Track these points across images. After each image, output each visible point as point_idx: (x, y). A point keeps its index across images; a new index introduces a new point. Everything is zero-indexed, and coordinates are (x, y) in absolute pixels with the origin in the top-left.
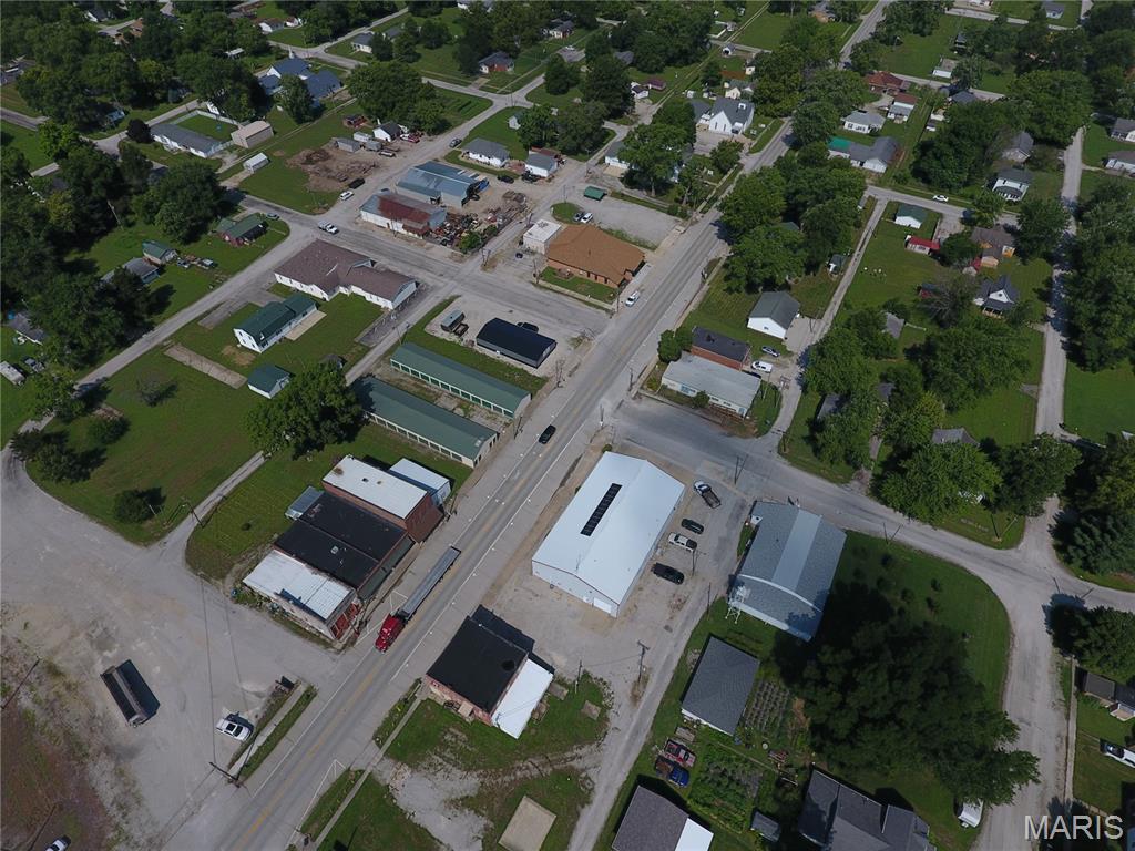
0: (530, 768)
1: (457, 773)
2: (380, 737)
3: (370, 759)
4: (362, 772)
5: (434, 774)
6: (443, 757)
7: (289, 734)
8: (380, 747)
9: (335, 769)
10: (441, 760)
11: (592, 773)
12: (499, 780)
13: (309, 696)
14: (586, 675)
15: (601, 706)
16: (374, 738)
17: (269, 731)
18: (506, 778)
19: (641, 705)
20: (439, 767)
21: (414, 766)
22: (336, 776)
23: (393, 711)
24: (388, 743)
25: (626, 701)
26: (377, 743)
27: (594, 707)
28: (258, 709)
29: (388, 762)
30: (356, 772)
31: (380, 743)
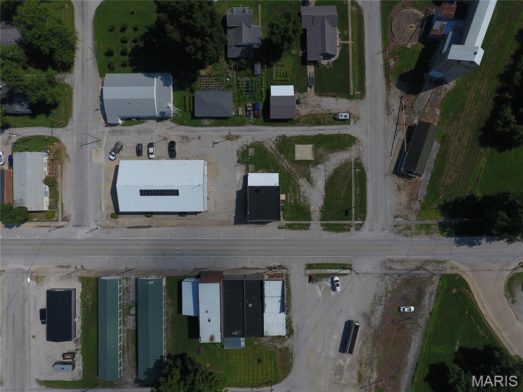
0: (285, 164)
1: (302, 189)
2: (306, 227)
3: (316, 223)
4: (321, 224)
5: (307, 197)
6: (300, 198)
7: (326, 262)
9: (326, 235)
11: (274, 140)
12: (295, 172)
13: (309, 266)
14: (239, 161)
15: (248, 149)
16: (308, 229)
17: (329, 271)
18: (293, 170)
19: (238, 134)
20: (304, 197)
21: (309, 206)
22: (328, 233)
23: (296, 229)
24: (307, 222)
25: (240, 140)
27: (250, 152)
28: (324, 282)
29: (313, 217)
30: (323, 226)
31: (309, 225)
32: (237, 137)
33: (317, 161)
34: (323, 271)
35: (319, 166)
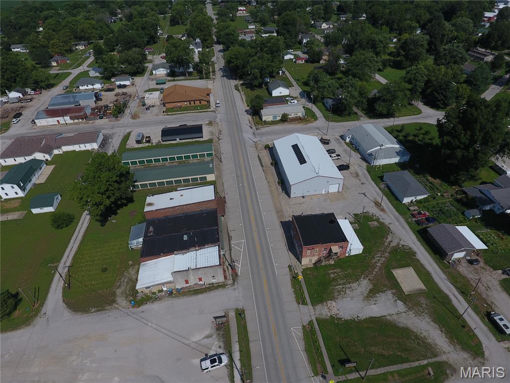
1: (355, 285)
2: (301, 300)
3: (309, 313)
4: (311, 322)
5: (345, 293)
6: (340, 284)
7: (250, 339)
8: (307, 305)
9: (296, 332)
10: (341, 286)
12: (374, 273)
13: (240, 314)
14: (356, 215)
15: (375, 220)
16: (299, 304)
17: (236, 348)
18: (376, 270)
19: (387, 210)
20: (344, 289)
21: (333, 299)
22: (301, 334)
23: (293, 286)
24: (308, 300)
26: (302, 304)
27: (373, 223)
29: (318, 307)
30: (308, 324)
31: (304, 303)
32: (383, 210)
33: (406, 299)
34: (235, 338)
35: (400, 303)
